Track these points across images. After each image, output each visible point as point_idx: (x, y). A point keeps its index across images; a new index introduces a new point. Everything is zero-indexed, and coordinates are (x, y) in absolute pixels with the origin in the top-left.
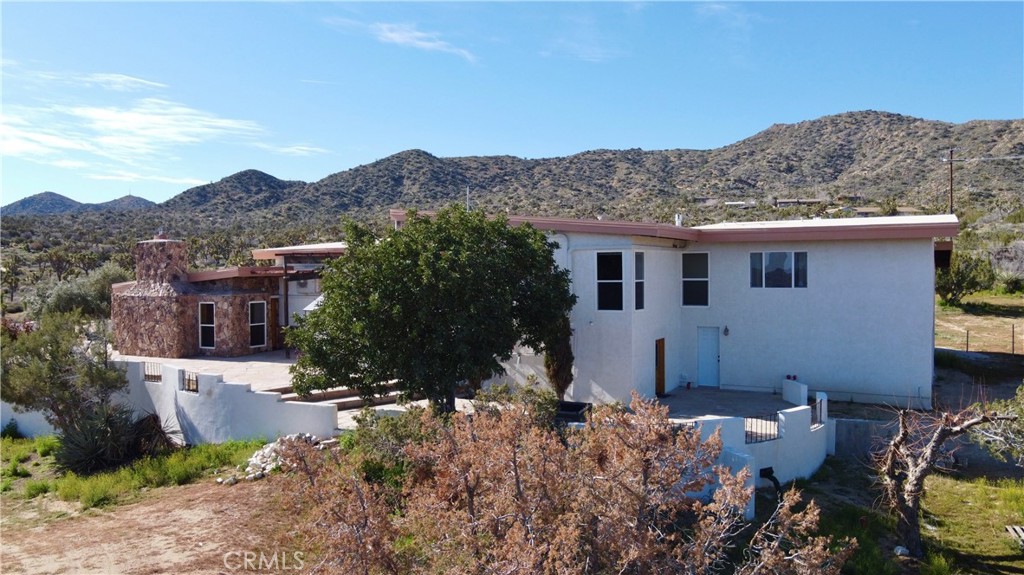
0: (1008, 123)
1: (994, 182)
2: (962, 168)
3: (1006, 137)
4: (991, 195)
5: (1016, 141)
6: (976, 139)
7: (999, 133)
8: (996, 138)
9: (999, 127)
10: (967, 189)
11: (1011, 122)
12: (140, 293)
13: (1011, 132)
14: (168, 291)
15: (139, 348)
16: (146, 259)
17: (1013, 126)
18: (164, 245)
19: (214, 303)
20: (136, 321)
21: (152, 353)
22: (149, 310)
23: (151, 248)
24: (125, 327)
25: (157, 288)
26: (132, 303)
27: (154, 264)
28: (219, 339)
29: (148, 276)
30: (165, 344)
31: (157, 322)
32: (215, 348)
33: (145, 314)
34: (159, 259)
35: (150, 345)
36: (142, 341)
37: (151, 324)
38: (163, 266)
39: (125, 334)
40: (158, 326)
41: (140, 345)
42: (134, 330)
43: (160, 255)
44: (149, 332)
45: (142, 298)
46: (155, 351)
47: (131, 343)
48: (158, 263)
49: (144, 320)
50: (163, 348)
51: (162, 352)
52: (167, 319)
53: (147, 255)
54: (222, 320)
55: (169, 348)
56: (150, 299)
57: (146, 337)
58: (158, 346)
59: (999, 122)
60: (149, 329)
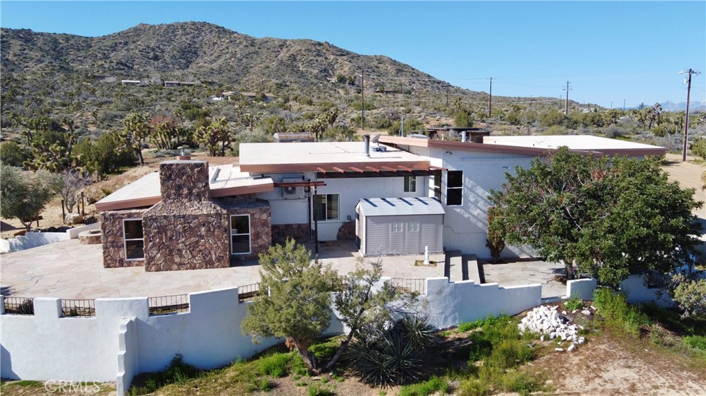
0: (285, 41)
1: (287, 78)
3: (285, 50)
5: (290, 53)
6: (269, 49)
7: (281, 46)
8: (279, 49)
9: (281, 43)
12: (175, 212)
13: (287, 47)
14: (214, 208)
15: (176, 263)
16: (175, 179)
17: (288, 43)
18: (200, 166)
19: (249, 215)
20: (171, 239)
21: (195, 266)
22: (190, 227)
23: (183, 168)
24: (154, 245)
25: (196, 206)
26: (165, 222)
27: (187, 184)
28: (256, 245)
29: (179, 195)
30: (214, 256)
31: (202, 237)
32: (250, 253)
33: (185, 231)
34: (195, 179)
35: (191, 258)
36: (181, 256)
37: (194, 239)
38: (200, 185)
39: (155, 252)
40: (202, 241)
41: (177, 260)
42: (168, 247)
43: (197, 176)
44: (190, 247)
45: (179, 217)
46: (199, 263)
47: (164, 259)
48: (194, 183)
49: (183, 237)
50: (211, 260)
51: (209, 264)
52: (216, 233)
53: (177, 176)
54: (259, 229)
55: (219, 259)
56: (191, 217)
57: (186, 252)
58: (204, 258)
59: (280, 40)
60: (190, 244)
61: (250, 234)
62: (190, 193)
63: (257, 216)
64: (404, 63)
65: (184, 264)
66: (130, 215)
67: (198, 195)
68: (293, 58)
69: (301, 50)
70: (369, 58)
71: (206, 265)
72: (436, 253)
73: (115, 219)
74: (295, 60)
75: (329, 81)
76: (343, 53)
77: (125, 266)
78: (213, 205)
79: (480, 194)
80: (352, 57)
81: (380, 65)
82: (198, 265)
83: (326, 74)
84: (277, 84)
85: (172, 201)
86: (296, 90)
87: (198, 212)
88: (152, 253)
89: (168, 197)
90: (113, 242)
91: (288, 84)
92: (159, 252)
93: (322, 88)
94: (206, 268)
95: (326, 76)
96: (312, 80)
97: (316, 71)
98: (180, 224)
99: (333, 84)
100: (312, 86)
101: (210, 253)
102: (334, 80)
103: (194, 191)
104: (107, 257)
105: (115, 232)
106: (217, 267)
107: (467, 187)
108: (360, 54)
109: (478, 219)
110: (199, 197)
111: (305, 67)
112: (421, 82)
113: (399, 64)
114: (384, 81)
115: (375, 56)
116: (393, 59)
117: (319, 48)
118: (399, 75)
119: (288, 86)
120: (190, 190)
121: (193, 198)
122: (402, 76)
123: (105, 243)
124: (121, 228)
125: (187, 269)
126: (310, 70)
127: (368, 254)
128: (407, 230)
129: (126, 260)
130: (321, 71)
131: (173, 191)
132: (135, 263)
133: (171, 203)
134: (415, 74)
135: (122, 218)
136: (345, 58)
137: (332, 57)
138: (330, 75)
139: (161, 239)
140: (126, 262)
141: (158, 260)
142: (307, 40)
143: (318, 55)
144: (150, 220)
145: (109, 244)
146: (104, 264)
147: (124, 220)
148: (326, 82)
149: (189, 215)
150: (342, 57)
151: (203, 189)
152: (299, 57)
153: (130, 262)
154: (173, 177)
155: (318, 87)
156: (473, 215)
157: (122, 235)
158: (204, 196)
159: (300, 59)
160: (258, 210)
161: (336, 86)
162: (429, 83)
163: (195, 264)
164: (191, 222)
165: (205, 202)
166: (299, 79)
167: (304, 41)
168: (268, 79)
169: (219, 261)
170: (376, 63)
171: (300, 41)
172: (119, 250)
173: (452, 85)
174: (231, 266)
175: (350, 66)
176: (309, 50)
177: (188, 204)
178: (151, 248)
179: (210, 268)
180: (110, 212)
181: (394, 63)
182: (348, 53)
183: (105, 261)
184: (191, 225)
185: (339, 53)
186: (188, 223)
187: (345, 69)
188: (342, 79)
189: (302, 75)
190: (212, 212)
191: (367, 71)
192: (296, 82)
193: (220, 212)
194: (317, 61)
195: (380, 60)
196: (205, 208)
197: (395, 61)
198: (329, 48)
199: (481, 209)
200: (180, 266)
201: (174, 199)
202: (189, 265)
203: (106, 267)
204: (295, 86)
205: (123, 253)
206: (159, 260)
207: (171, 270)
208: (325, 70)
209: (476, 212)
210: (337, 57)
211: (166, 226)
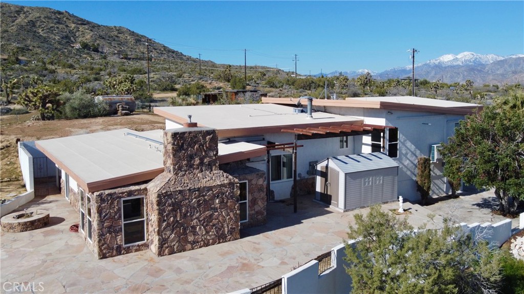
0: (22, 8)
1: (29, 42)
2: (8, 31)
3: (22, 16)
4: (29, 49)
5: (29, 19)
6: (5, 14)
7: (18, 12)
8: (16, 15)
9: (17, 9)
10: (15, 44)
11: (24, 7)
12: (190, 186)
13: (24, 13)
14: (227, 177)
15: (190, 242)
16: (187, 149)
17: (25, 10)
18: (212, 133)
19: (247, 181)
20: (185, 215)
21: (208, 242)
22: (205, 200)
23: (196, 137)
24: (168, 225)
25: (209, 176)
26: (180, 197)
27: (199, 153)
28: (253, 212)
29: (190, 166)
30: (226, 229)
31: (215, 209)
32: (247, 221)
33: (199, 205)
34: (207, 147)
35: (205, 234)
36: (195, 233)
37: (208, 213)
38: (212, 154)
39: (168, 233)
40: (216, 214)
41: (191, 238)
42: (182, 225)
43: (209, 144)
44: (204, 223)
45: (195, 190)
46: (213, 239)
47: (178, 239)
48: (205, 152)
49: (197, 212)
50: (223, 233)
51: (221, 238)
52: (229, 204)
53: (189, 145)
54: (256, 195)
55: (231, 232)
56: (206, 189)
57: (200, 228)
58: (217, 233)
59: (17, 6)
60: (204, 219)
61: (247, 201)
62: (202, 163)
63: (254, 182)
64: (142, 34)
65: (198, 242)
66: (130, 193)
67: (209, 165)
68: (33, 23)
69: (40, 17)
70: (110, 29)
71: (219, 240)
72: (393, 201)
73: (113, 200)
74: (34, 26)
75: (73, 47)
76: (84, 22)
77: (124, 254)
78: (225, 174)
79: (409, 147)
80: (93, 27)
81: (119, 35)
82: (211, 241)
83: (67, 40)
84: (18, 48)
85: (184, 173)
86: (40, 55)
87: (212, 183)
88: (165, 234)
89: (180, 168)
90: (109, 227)
91: (30, 48)
92: (172, 232)
93: (67, 54)
94: (219, 243)
95: (68, 42)
96: (56, 45)
97: (57, 38)
98: (195, 198)
99: (77, 50)
100: (56, 51)
101: (222, 226)
102: (78, 46)
103: (205, 160)
104: (103, 245)
105: (113, 214)
106: (229, 241)
107: (401, 142)
108: (100, 25)
109: (407, 168)
110: (210, 166)
111: (45, 33)
112: (158, 51)
113: (138, 35)
114: (125, 49)
115: (115, 27)
116: (132, 30)
117: (59, 17)
118: (138, 44)
119: (31, 50)
120: (202, 160)
121: (204, 168)
122: (140, 45)
123: (101, 229)
124: (119, 209)
125: (200, 247)
126: (52, 36)
127: (347, 209)
128: (374, 183)
129: (124, 246)
130: (62, 38)
131: (185, 162)
132: (135, 248)
133: (184, 175)
134: (151, 45)
135: (120, 198)
136: (86, 27)
137: (73, 25)
138: (72, 41)
139: (175, 217)
140: (124, 249)
141: (171, 242)
142: (47, 8)
143: (58, 23)
144: (164, 197)
145: (105, 230)
146: (99, 255)
147: (123, 199)
148: (70, 48)
149: (204, 187)
150: (83, 26)
151: (214, 158)
152: (38, 24)
153: (129, 247)
154: (185, 147)
155: (63, 52)
156: (404, 165)
157: (120, 217)
158: (215, 165)
159: (40, 26)
160: (255, 175)
161: (80, 52)
162: (164, 52)
163: (209, 240)
164: (206, 195)
165: (216, 172)
166: (43, 44)
167: (43, 9)
168: (8, 43)
169: (231, 234)
170: (116, 33)
171: (40, 9)
172: (116, 236)
173: (185, 54)
174: (241, 237)
175: (91, 34)
176: (50, 18)
177: (200, 175)
178: (165, 228)
179: (223, 242)
180: (107, 192)
181: (133, 34)
182: (88, 23)
183: (101, 250)
184: (206, 197)
185: (79, 22)
186: (203, 196)
187: (88, 37)
188: (85, 46)
189: (45, 40)
190: (226, 182)
191: (109, 40)
192: (38, 47)
193: (232, 181)
194: (58, 28)
195: (120, 30)
196: (217, 178)
197: (133, 32)
198: (69, 17)
199: (409, 160)
200: (195, 244)
201: (186, 171)
202: (202, 243)
203: (101, 258)
204: (39, 51)
205: (120, 239)
206: (173, 241)
207: (184, 250)
208: (67, 37)
209: (407, 162)
210: (78, 26)
211: (181, 202)
